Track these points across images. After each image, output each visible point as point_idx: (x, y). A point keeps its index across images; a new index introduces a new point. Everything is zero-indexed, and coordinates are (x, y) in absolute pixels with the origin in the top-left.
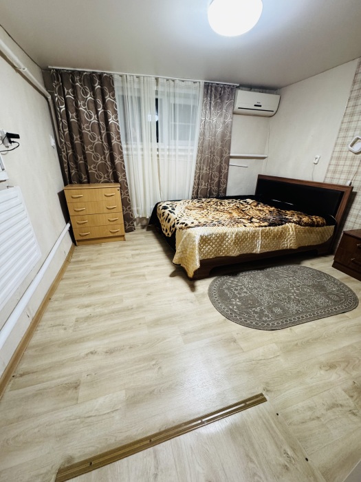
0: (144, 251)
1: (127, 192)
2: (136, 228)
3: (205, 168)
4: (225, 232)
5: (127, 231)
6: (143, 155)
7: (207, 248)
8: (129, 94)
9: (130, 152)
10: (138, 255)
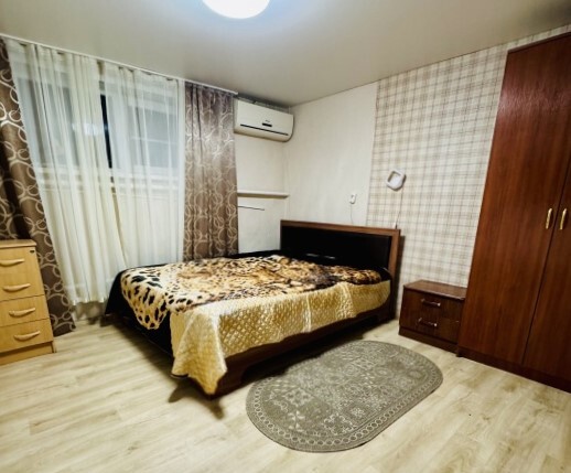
0: (103, 366)
1: (52, 257)
2: (76, 324)
3: (201, 211)
4: (257, 305)
5: (57, 333)
6: (81, 188)
7: (233, 337)
8: (43, 80)
9: (53, 182)
10: (90, 375)
